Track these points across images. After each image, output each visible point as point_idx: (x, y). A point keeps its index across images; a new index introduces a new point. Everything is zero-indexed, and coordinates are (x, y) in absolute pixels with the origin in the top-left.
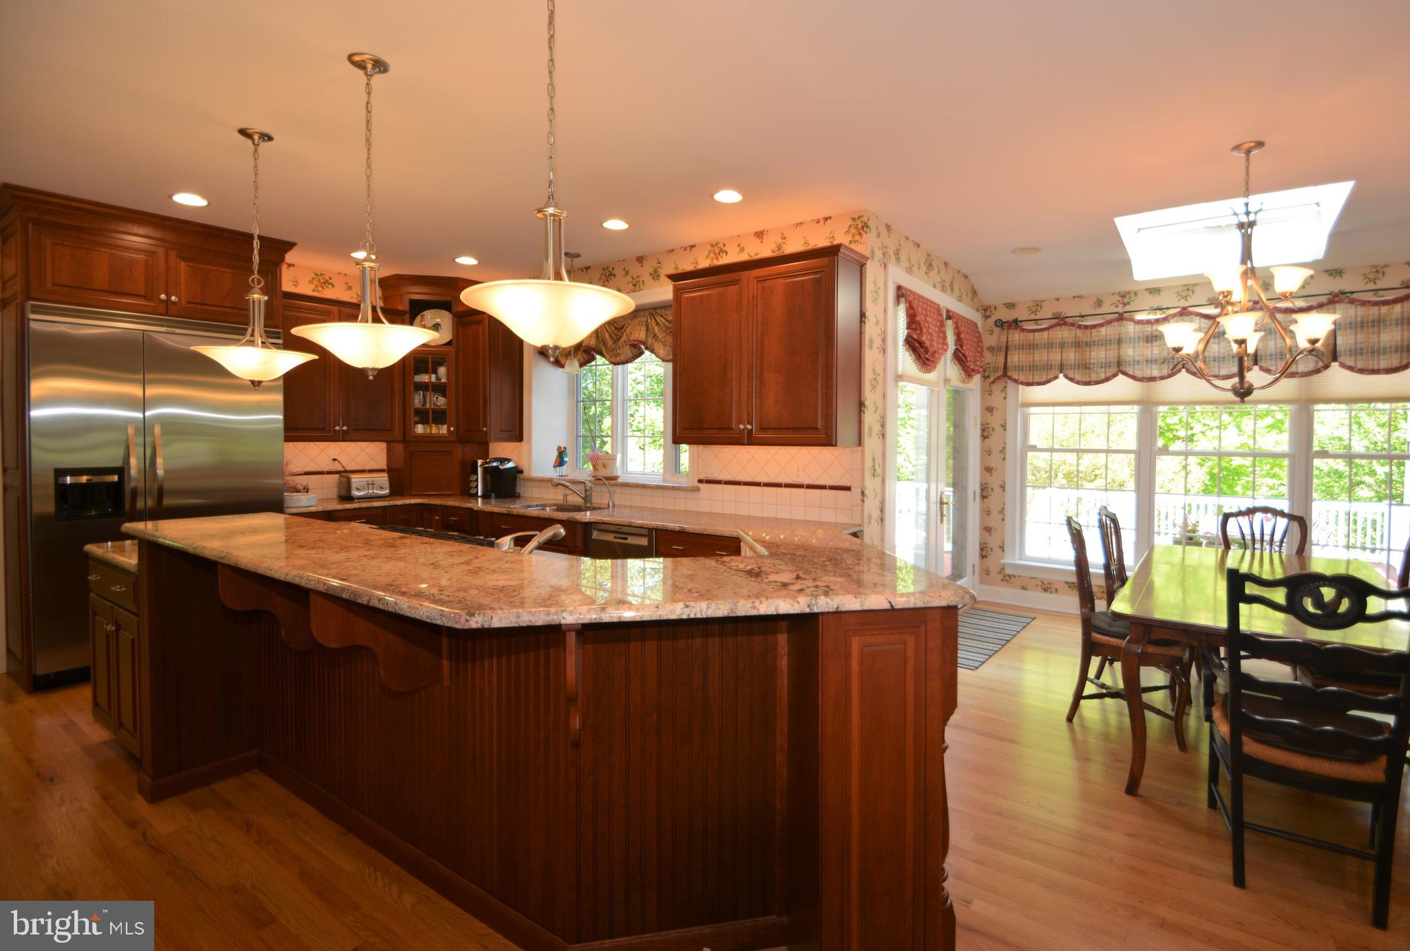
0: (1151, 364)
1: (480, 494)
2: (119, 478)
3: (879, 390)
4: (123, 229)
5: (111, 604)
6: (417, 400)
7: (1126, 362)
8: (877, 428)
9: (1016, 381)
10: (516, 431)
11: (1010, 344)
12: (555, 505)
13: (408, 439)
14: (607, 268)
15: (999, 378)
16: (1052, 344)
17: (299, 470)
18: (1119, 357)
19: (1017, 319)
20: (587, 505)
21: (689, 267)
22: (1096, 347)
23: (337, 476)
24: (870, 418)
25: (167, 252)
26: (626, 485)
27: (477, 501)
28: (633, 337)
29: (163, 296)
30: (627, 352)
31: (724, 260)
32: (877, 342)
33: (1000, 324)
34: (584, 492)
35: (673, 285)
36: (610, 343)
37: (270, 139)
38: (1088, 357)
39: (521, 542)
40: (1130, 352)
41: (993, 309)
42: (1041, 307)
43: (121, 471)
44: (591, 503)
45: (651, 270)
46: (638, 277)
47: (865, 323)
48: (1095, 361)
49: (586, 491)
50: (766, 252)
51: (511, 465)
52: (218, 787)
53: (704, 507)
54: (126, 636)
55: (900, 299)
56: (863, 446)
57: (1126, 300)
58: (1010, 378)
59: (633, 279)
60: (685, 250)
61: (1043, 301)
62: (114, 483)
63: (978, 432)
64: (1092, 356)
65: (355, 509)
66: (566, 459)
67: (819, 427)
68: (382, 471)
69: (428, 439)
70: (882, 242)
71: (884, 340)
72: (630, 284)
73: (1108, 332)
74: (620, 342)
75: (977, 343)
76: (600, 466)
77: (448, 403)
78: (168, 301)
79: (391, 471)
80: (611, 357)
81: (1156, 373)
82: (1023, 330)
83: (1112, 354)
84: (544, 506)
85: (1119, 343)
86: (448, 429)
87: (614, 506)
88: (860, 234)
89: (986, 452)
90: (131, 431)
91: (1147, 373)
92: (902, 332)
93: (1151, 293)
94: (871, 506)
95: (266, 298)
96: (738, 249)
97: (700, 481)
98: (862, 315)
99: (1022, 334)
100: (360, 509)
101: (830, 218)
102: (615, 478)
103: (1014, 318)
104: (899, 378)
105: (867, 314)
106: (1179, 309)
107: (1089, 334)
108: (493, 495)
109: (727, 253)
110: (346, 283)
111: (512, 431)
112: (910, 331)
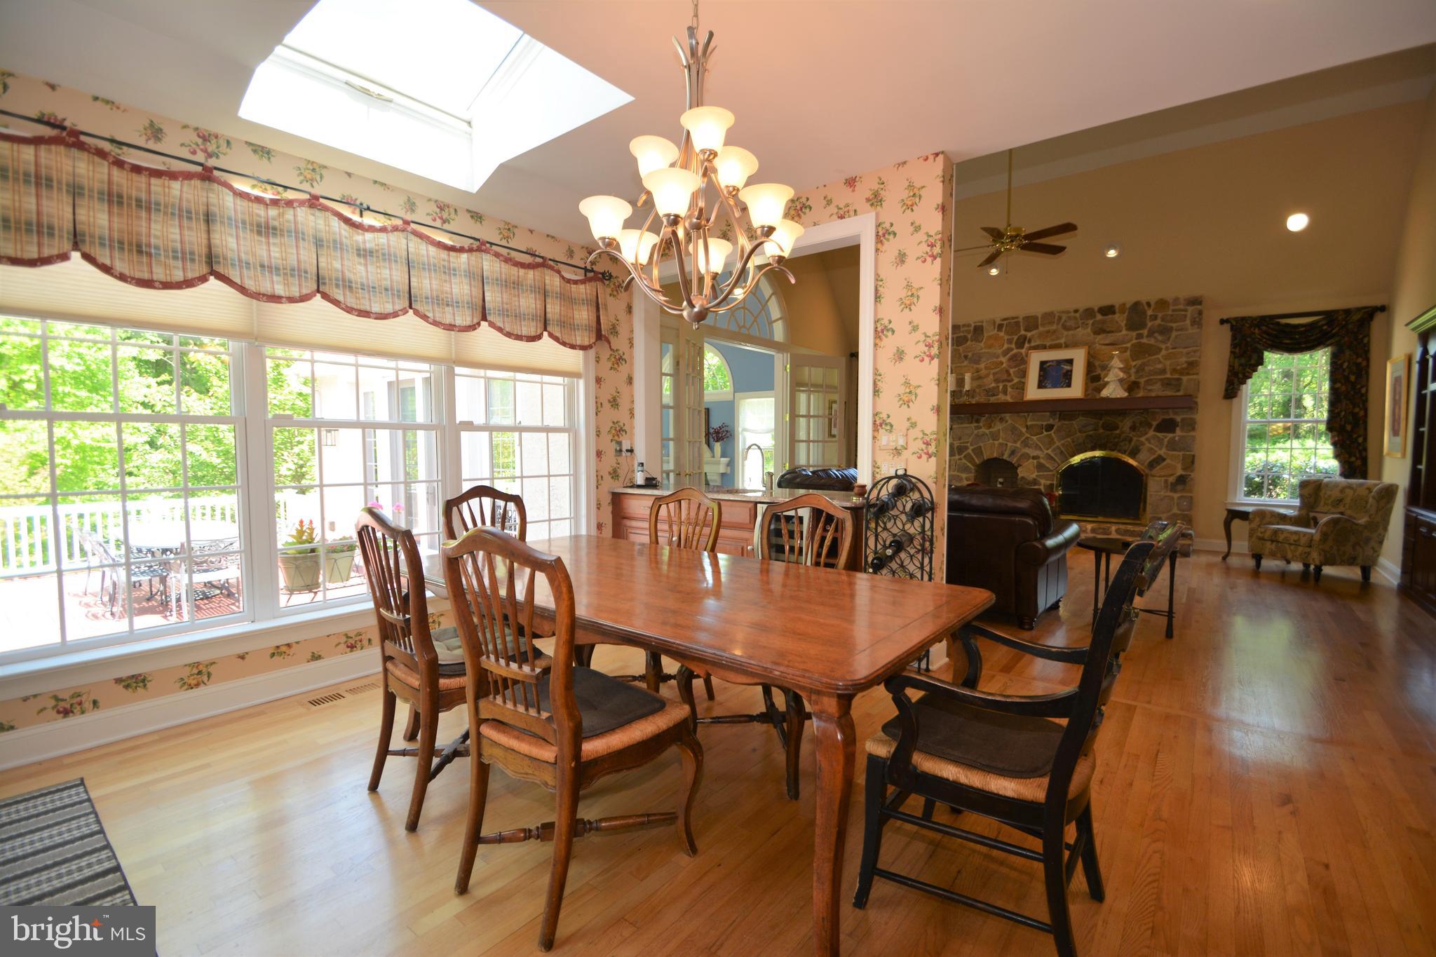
0: (271, 272)
7: (225, 258)
16: (48, 178)
18: (209, 247)
22: (160, 217)
38: (144, 230)
40: (232, 242)
48: (159, 242)
57: (211, 148)
64: (153, 232)
73: (185, 195)
81: (280, 290)
83: (195, 237)
85: (207, 221)
91: (266, 286)
93: (255, 151)
106: (307, 197)
107: (144, 186)
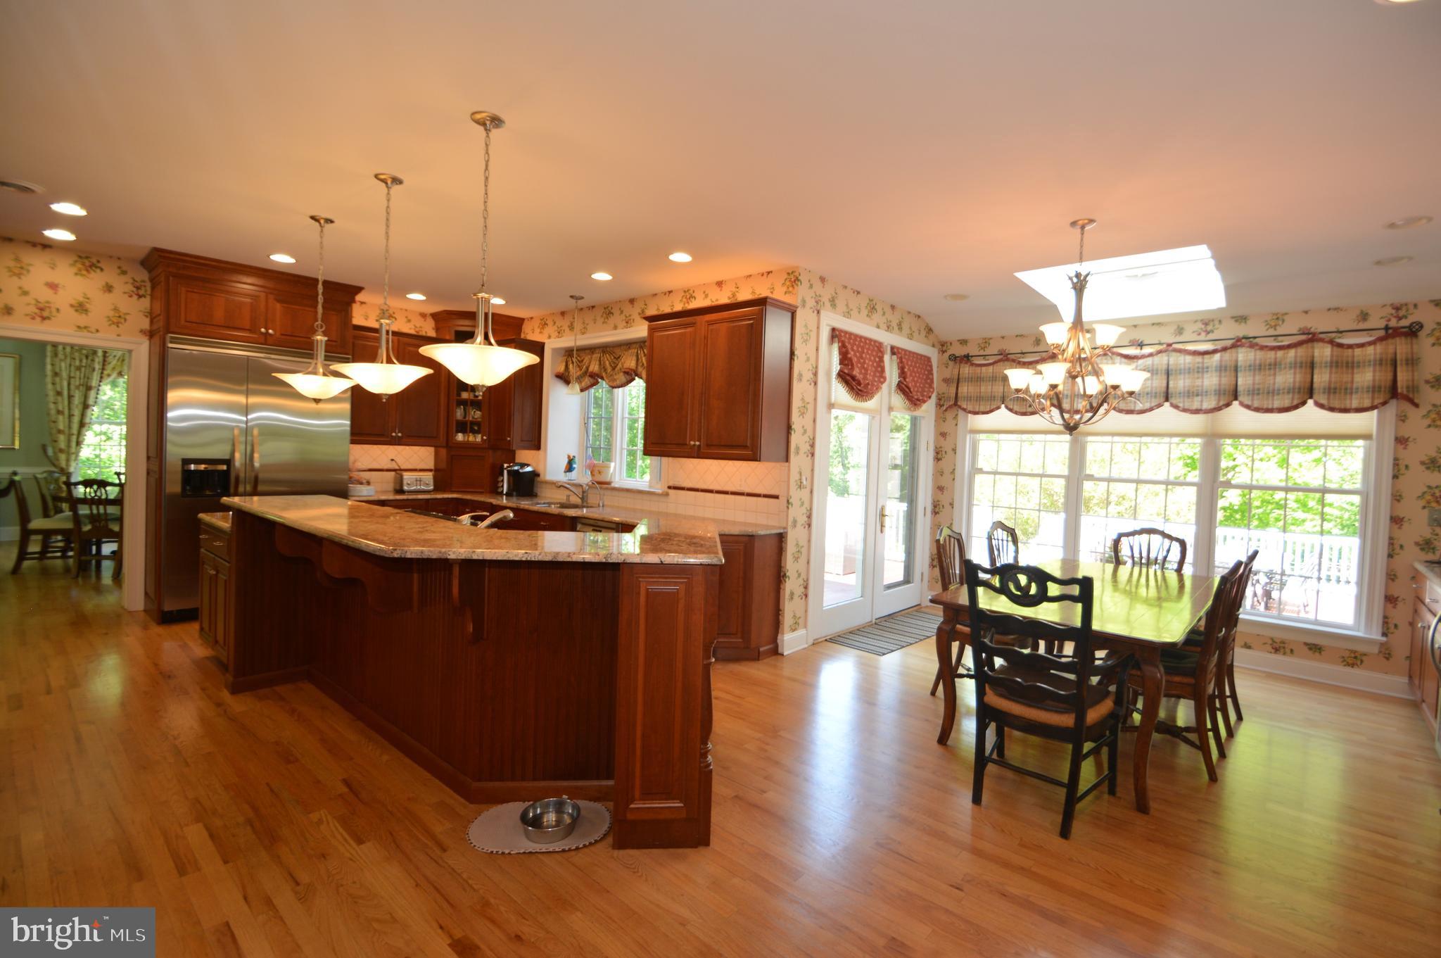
1: (505, 493)
2: (228, 468)
3: (809, 415)
4: (234, 279)
5: (213, 556)
6: (459, 414)
8: (805, 448)
9: (964, 410)
10: (535, 441)
11: (961, 376)
12: (560, 503)
13: (450, 445)
14: (608, 307)
15: (950, 407)
16: (996, 377)
17: (364, 467)
19: (968, 354)
20: (584, 503)
21: (667, 310)
23: (393, 473)
24: (795, 439)
25: (267, 296)
26: (615, 489)
27: (503, 499)
28: (626, 365)
29: (263, 330)
30: (622, 378)
31: (694, 305)
32: (808, 375)
33: (954, 358)
34: (581, 493)
35: (649, 326)
36: (609, 370)
37: (332, 222)
39: (476, 520)
41: (949, 344)
42: (989, 344)
43: (228, 462)
44: (587, 503)
45: (640, 311)
46: (630, 316)
47: (794, 360)
49: (583, 492)
50: (724, 300)
51: (529, 469)
52: (278, 688)
53: (672, 509)
54: (222, 577)
55: (834, 339)
56: (790, 462)
58: (960, 407)
59: (626, 317)
60: (665, 294)
61: (991, 338)
62: (224, 471)
63: (931, 454)
65: (404, 500)
66: (574, 466)
67: (748, 445)
68: (430, 470)
69: (465, 446)
70: (815, 292)
71: (815, 374)
72: (624, 322)
74: (616, 369)
75: (927, 376)
76: (596, 472)
77: (483, 417)
78: (267, 333)
79: (437, 471)
80: (609, 382)
82: (972, 365)
84: (550, 504)
86: (482, 438)
87: (603, 506)
88: (793, 286)
89: (939, 473)
90: (236, 432)
92: (836, 367)
94: (797, 513)
95: (326, 338)
96: (703, 296)
97: (669, 487)
98: (792, 353)
99: (971, 368)
100: (408, 500)
101: (772, 272)
102: (609, 483)
103: (966, 353)
104: (831, 406)
105: (796, 353)
108: (515, 493)
109: (695, 298)
110: (406, 317)
111: (531, 441)
112: (842, 366)
